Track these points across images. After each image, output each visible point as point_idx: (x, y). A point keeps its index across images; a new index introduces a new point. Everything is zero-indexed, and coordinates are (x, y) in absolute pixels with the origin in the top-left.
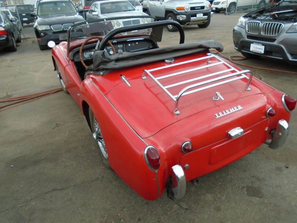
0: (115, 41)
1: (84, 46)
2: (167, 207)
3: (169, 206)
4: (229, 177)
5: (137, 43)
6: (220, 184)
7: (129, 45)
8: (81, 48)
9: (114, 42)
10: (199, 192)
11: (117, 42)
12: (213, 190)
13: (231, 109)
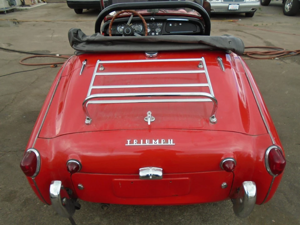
0: (153, 18)
1: (115, 20)
2: (89, 215)
3: (92, 215)
4: (180, 218)
5: (180, 24)
6: (162, 220)
7: (171, 25)
8: (111, 20)
9: (151, 19)
10: (132, 218)
11: (155, 19)
12: (148, 223)
13: (156, 141)
